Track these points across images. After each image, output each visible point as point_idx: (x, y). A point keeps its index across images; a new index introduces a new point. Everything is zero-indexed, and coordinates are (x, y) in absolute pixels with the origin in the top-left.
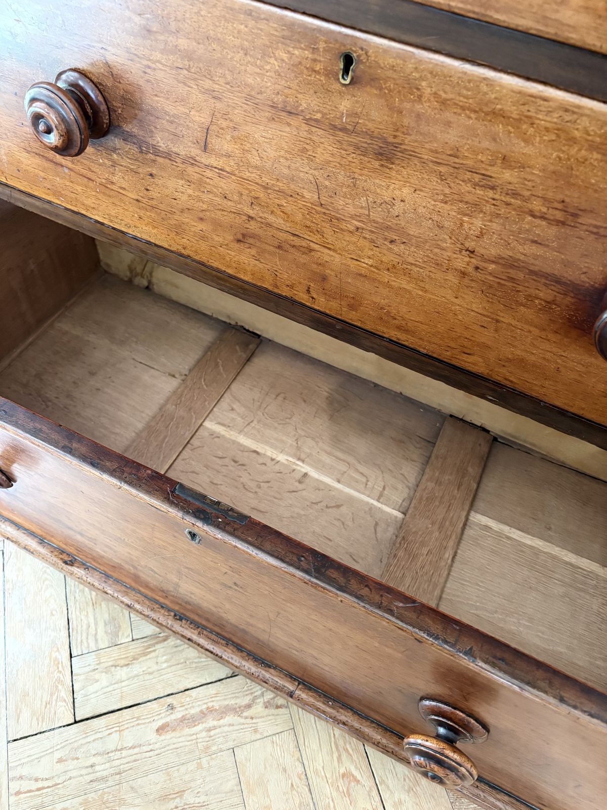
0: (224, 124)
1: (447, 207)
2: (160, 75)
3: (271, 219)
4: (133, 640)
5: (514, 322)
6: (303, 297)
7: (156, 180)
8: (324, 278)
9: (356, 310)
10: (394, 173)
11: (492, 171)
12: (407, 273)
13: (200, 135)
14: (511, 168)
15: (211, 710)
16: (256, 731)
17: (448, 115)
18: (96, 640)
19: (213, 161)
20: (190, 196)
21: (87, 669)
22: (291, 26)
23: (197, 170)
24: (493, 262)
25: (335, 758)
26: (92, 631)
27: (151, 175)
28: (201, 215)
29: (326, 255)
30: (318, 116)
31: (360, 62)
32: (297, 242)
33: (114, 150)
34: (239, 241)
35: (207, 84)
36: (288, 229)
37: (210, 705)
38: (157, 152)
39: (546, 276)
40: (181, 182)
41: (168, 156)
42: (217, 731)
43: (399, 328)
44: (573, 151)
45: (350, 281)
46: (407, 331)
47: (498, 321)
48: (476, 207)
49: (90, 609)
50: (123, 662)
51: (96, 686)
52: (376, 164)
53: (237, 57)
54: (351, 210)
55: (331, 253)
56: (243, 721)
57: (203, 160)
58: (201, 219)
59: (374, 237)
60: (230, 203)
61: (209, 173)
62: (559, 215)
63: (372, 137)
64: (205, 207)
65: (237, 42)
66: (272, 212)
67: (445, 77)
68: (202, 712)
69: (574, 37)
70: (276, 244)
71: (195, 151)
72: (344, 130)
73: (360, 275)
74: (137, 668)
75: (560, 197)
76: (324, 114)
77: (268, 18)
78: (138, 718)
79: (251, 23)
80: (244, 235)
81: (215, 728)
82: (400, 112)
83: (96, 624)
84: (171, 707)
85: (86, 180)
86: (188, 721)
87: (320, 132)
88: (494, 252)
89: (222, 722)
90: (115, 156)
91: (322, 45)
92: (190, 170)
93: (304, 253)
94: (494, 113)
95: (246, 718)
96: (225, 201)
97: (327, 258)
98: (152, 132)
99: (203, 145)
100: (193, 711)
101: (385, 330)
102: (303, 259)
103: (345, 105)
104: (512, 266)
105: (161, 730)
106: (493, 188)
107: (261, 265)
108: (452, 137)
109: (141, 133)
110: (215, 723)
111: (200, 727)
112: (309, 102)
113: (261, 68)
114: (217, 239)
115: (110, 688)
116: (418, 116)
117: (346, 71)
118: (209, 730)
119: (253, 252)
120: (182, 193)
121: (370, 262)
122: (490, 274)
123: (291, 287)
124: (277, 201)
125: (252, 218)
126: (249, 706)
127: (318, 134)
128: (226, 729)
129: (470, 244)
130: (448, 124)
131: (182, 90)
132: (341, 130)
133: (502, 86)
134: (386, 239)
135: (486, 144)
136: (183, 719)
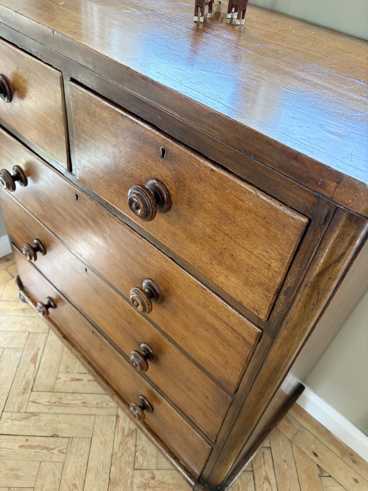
1: (109, 309)
4: (25, 412)
11: (115, 306)
15: (40, 446)
16: (51, 458)
18: (13, 408)
21: (6, 417)
25: (73, 478)
26: (13, 404)
37: (40, 444)
42: (39, 454)
44: (126, 309)
49: (16, 397)
50: (19, 419)
51: (7, 424)
56: (48, 453)
62: (128, 322)
68: (36, 445)
69: (118, 288)
74: (22, 423)
75: (127, 318)
78: (15, 440)
81: (38, 452)
83: (16, 402)
84: (27, 440)
86: (31, 447)
88: (120, 324)
89: (42, 451)
95: (50, 453)
100: (33, 444)
104: (124, 329)
105: (20, 447)
106: (116, 309)
110: (39, 451)
111: (34, 450)
115: (11, 426)
118: (36, 452)
122: (121, 329)
126: (53, 449)
128: (42, 454)
129: (115, 320)
136: (30, 445)
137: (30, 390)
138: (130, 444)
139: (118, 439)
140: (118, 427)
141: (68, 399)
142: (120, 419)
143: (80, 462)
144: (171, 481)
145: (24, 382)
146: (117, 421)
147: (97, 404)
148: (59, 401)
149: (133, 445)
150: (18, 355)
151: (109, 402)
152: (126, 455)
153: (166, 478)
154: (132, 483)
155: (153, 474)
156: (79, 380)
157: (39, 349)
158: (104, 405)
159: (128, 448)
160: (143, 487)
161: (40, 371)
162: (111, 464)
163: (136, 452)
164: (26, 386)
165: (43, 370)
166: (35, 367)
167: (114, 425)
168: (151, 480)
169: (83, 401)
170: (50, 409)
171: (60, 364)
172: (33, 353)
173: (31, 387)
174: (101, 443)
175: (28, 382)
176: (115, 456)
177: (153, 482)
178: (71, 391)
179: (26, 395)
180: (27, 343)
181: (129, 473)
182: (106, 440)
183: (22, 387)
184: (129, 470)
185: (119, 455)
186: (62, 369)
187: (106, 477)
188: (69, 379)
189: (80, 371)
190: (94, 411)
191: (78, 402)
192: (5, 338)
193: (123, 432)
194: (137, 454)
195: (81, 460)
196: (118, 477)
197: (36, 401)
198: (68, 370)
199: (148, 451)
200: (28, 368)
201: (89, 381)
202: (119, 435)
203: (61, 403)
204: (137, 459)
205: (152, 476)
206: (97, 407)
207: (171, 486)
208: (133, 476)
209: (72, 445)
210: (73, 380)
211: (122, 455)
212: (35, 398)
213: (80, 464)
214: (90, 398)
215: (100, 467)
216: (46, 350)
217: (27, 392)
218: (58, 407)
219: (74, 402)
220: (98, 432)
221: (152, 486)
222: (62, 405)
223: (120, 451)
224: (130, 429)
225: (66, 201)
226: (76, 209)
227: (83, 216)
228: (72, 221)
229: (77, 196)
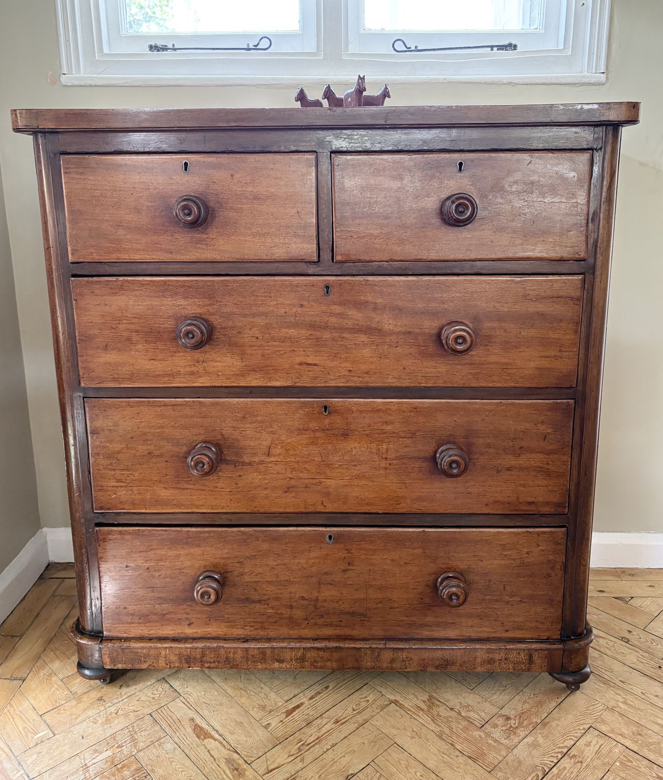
0: (277, 442)
1: (372, 445)
2: (248, 432)
3: (301, 475)
5: (411, 481)
6: (320, 508)
7: (242, 478)
8: (328, 494)
9: (346, 504)
10: (349, 439)
11: (384, 427)
12: (364, 477)
13: (266, 450)
14: (388, 425)
17: (364, 415)
19: (272, 459)
20: (260, 479)
22: (303, 403)
23: (264, 465)
24: (394, 460)
27: (240, 476)
28: (266, 487)
29: (328, 482)
30: (317, 428)
31: (329, 407)
32: (314, 481)
33: (220, 471)
34: (286, 492)
35: (270, 430)
36: (310, 477)
38: (244, 464)
39: (415, 458)
40: (255, 474)
41: (250, 464)
43: (367, 504)
44: (406, 414)
45: (341, 490)
46: (371, 505)
47: (405, 483)
48: (382, 441)
52: (343, 438)
53: (283, 417)
54: (336, 459)
55: (331, 480)
57: (267, 460)
58: (266, 488)
59: (347, 466)
60: (281, 475)
61: (270, 465)
62: (410, 435)
63: (339, 429)
64: (268, 481)
65: (283, 412)
66: (302, 472)
67: (359, 404)
69: (394, 385)
70: (305, 486)
71: (263, 458)
72: (328, 430)
73: (345, 485)
75: (407, 429)
76: (319, 427)
77: (295, 402)
79: (288, 405)
80: (288, 488)
82: (347, 418)
85: (200, 491)
87: (319, 433)
88: (393, 456)
90: (220, 473)
91: (315, 406)
92: (261, 466)
93: (318, 485)
94: (378, 410)
96: (278, 475)
97: (328, 484)
98: (242, 456)
99: (267, 454)
101: (362, 508)
102: (319, 488)
103: (327, 421)
104: (402, 459)
106: (385, 433)
107: (298, 500)
108: (367, 421)
109: (236, 458)
112: (313, 425)
113: (293, 418)
114: (274, 495)
116: (354, 418)
117: (325, 411)
119: (293, 494)
120: (256, 479)
121: (348, 478)
122: (396, 465)
123: (314, 505)
124: (304, 466)
125: (291, 478)
127: (318, 434)
129: (384, 456)
130: (365, 417)
131: (258, 435)
132: (327, 430)
133: (377, 402)
134: (352, 465)
135: (378, 420)
137: (245, 766)
138: (443, 711)
139: (424, 718)
140: (410, 710)
141: (311, 734)
142: (400, 702)
143: (416, 772)
144: (527, 706)
145: (223, 765)
146: (401, 706)
147: (354, 710)
148: (302, 745)
149: (447, 711)
150: (169, 746)
151: (365, 697)
152: (454, 725)
153: (519, 708)
154: (495, 741)
155: (504, 716)
156: (298, 707)
157: (192, 720)
158: (364, 704)
159: (447, 718)
160: (511, 734)
161: (229, 738)
162: (452, 744)
163: (459, 713)
164: (233, 765)
165: (232, 733)
166: (215, 740)
167: (403, 712)
168: (509, 722)
169: (333, 721)
170: (302, 760)
171: (247, 712)
172: (190, 730)
173: (241, 762)
174: (412, 738)
175: (229, 761)
176: (444, 735)
177: (512, 722)
178: (305, 724)
179: (247, 773)
180: (164, 726)
181: (480, 736)
182: (413, 731)
183: (228, 772)
184: (477, 734)
185: (447, 731)
186: (256, 714)
187: (461, 759)
188: (284, 716)
189: (286, 698)
190: (360, 719)
191: (328, 727)
192: (116, 745)
193: (423, 710)
194: (463, 714)
195: (414, 770)
196: (474, 748)
197: (271, 767)
198: (268, 709)
199: (470, 703)
200: (206, 748)
201: (311, 698)
202: (421, 715)
203: (308, 745)
204: (470, 718)
205: (505, 718)
206: (359, 713)
207: (533, 709)
208: (488, 735)
209: (382, 767)
210: (289, 713)
211: (451, 728)
212: (266, 766)
213: (418, 774)
214: (338, 712)
215: (443, 757)
216: (205, 713)
217: (245, 770)
218: (312, 750)
219: (324, 730)
220: (394, 731)
221: (517, 725)
222: (310, 746)
223: (443, 726)
224: (424, 702)
225: (304, 309)
226: (324, 308)
227: (336, 311)
228: (313, 333)
229: (327, 287)
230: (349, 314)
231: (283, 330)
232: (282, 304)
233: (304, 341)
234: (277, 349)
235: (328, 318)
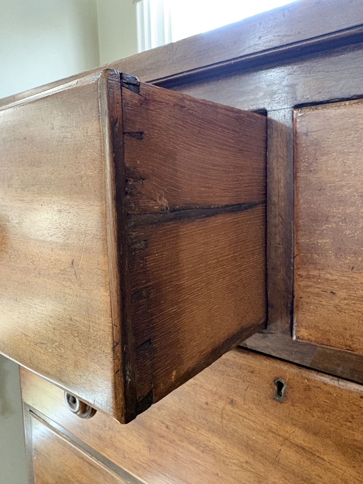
225: (236, 410)
226: (273, 423)
227: (296, 439)
228: (251, 460)
229: (280, 385)
230: (326, 458)
231: (203, 432)
232: (201, 386)
233: (235, 468)
234: (194, 459)
235: (279, 447)
